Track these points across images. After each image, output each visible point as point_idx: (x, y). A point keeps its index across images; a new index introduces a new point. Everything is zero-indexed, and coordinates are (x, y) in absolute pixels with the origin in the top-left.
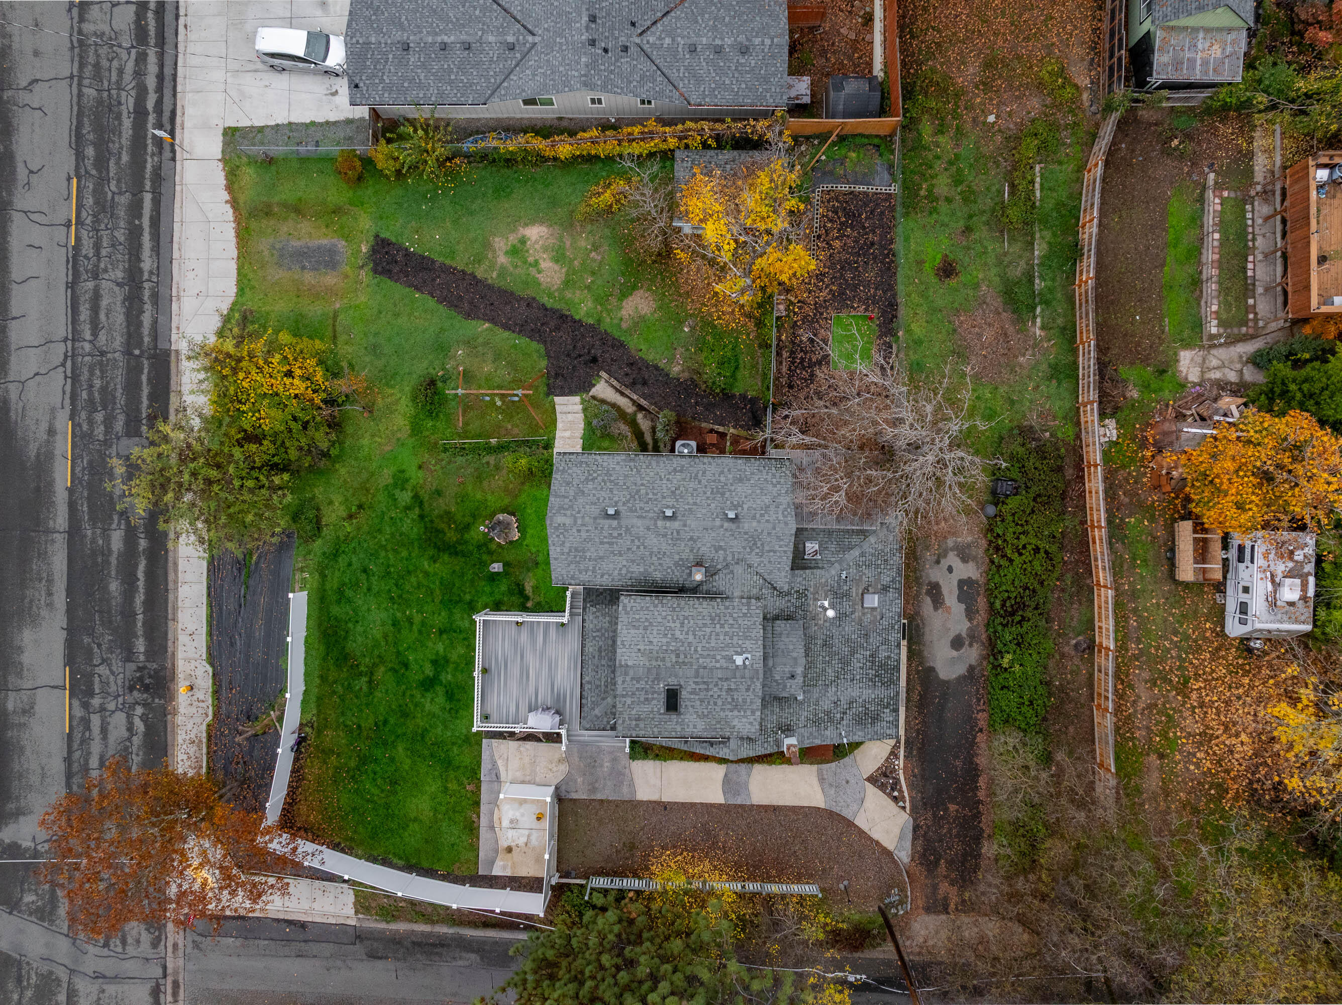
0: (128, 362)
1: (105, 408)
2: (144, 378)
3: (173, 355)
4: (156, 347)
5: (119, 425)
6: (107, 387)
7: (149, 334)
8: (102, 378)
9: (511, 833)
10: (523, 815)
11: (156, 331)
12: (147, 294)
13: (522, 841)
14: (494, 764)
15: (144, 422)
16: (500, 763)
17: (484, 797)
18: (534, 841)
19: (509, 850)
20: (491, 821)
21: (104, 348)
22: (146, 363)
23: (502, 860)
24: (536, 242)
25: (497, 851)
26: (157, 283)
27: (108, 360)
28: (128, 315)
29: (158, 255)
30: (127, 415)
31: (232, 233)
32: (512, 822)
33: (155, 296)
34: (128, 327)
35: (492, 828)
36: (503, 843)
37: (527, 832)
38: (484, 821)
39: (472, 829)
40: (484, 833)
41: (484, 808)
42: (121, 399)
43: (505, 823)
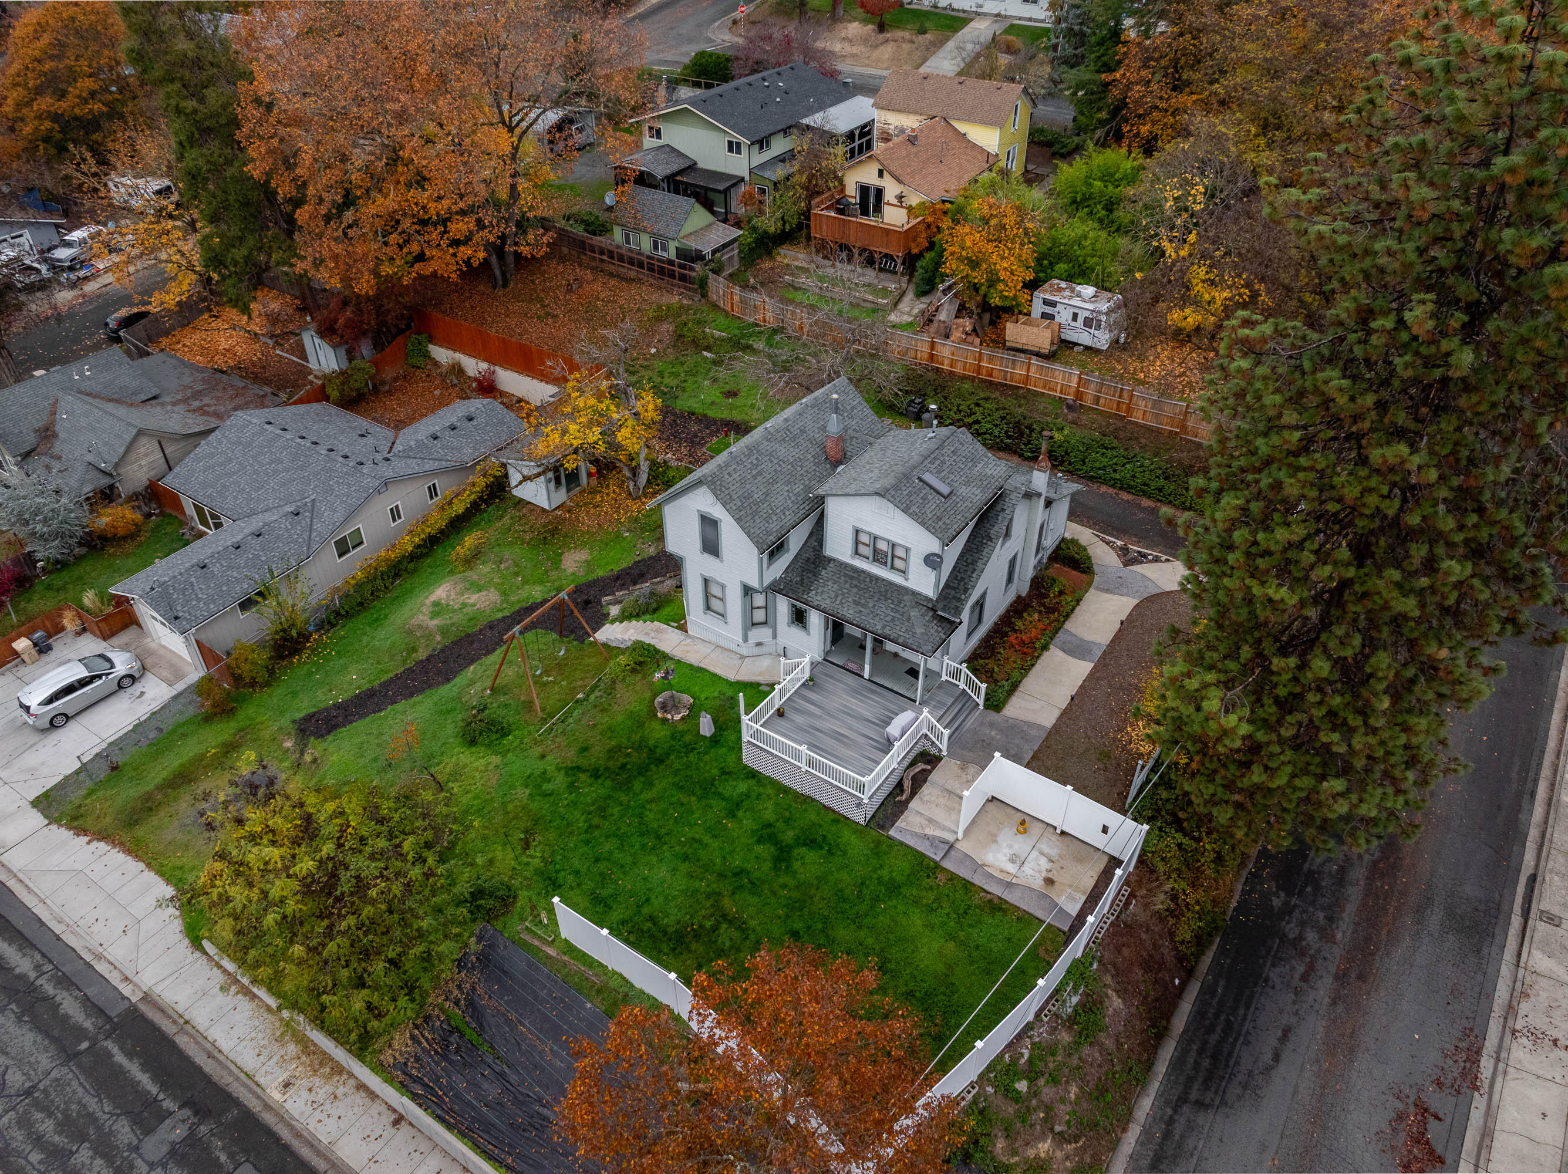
0: (79, 1066)
1: (82, 1138)
2: (119, 1058)
3: (142, 1007)
4: (109, 1019)
5: (124, 1132)
6: (67, 1115)
7: (88, 1016)
8: (50, 1115)
9: (1028, 869)
10: (1010, 846)
11: (95, 1006)
12: (50, 989)
13: (1044, 863)
14: (926, 837)
15: (161, 1096)
16: (929, 831)
17: (964, 873)
18: (1054, 852)
19: (1049, 882)
20: (1000, 881)
21: (27, 1085)
22: (111, 1045)
23: (1059, 896)
24: (449, 595)
25: (1046, 896)
26: (56, 967)
27: (45, 1091)
28: (38, 1026)
29: (34, 946)
30: (127, 1113)
31: (121, 857)
32: (1012, 861)
33: (65, 981)
34: (47, 1034)
35: (1009, 885)
36: (1038, 883)
37: (1035, 853)
38: (996, 890)
39: (998, 907)
40: (1012, 897)
41: (978, 880)
42: (99, 1107)
43: (1011, 868)
